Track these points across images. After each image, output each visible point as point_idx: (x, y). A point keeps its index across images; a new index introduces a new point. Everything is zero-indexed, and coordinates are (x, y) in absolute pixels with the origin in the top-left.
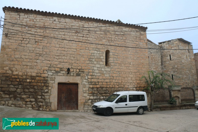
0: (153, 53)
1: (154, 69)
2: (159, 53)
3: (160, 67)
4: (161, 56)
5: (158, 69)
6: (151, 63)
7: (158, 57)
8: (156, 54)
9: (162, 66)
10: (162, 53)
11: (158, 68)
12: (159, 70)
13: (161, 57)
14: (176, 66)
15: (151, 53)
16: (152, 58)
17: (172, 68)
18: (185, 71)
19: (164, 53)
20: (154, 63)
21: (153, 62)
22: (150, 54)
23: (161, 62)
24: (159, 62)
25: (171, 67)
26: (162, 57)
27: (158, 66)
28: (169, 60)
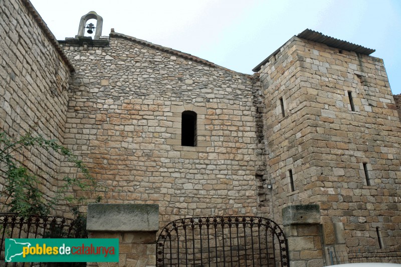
0: (215, 100)
1: (222, 156)
2: (244, 100)
3: (253, 146)
4: (253, 109)
5: (239, 157)
6: (205, 136)
7: (240, 113)
8: (232, 102)
9: (260, 145)
10: (260, 99)
11: (240, 151)
12: (247, 158)
13: (254, 113)
14: (299, 135)
15: (209, 101)
16: (211, 117)
17: (288, 145)
18: (340, 152)
19: (266, 96)
20: (221, 133)
21: (214, 133)
22: (202, 104)
23: (254, 129)
24: (248, 129)
25: (286, 143)
26: (258, 111)
27: (238, 145)
28: (281, 117)
